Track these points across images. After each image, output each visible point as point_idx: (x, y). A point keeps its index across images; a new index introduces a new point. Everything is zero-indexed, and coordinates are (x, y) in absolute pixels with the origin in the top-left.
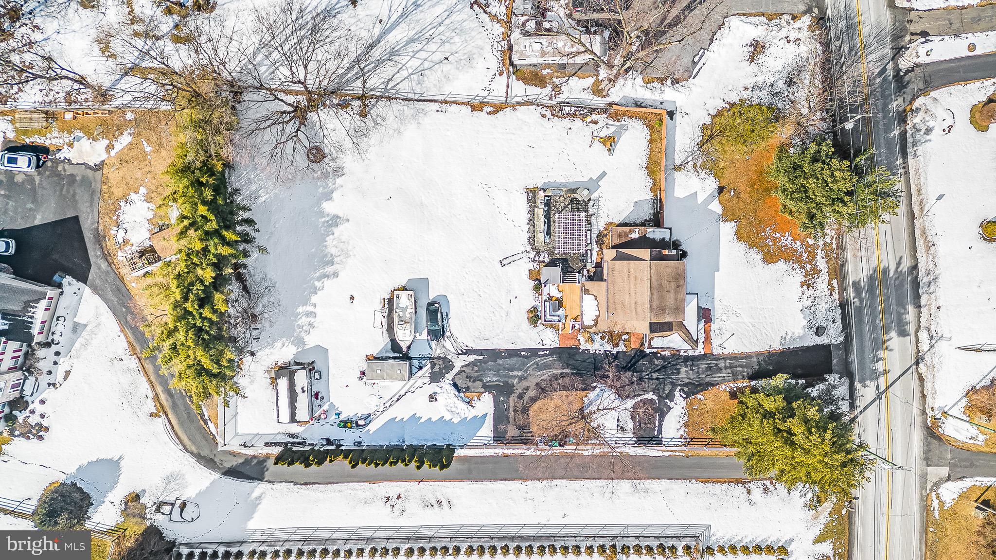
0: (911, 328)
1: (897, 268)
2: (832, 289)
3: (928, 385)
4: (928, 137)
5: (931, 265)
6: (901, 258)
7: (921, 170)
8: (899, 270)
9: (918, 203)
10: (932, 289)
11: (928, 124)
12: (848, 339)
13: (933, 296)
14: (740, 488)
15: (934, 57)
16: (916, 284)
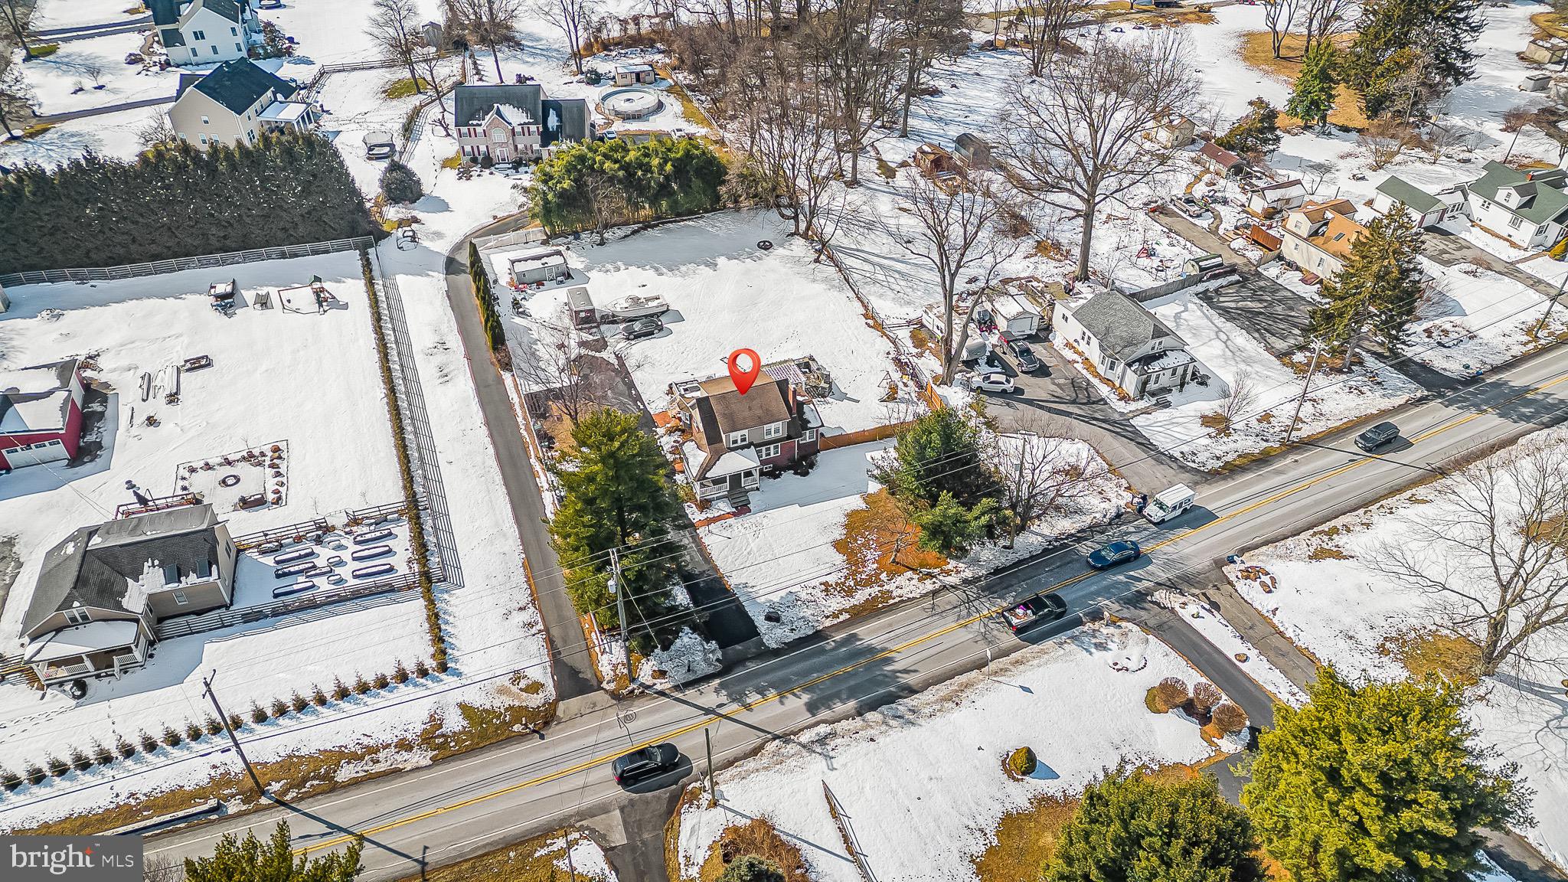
0: (824, 714)
1: (900, 672)
2: (835, 616)
3: (751, 764)
4: (1093, 650)
5: (927, 711)
6: (915, 671)
7: (1046, 656)
8: (898, 674)
9: (1001, 666)
10: (892, 722)
11: (1109, 643)
12: (776, 653)
13: (884, 728)
14: (524, 597)
15: (1196, 624)
16: (890, 699)
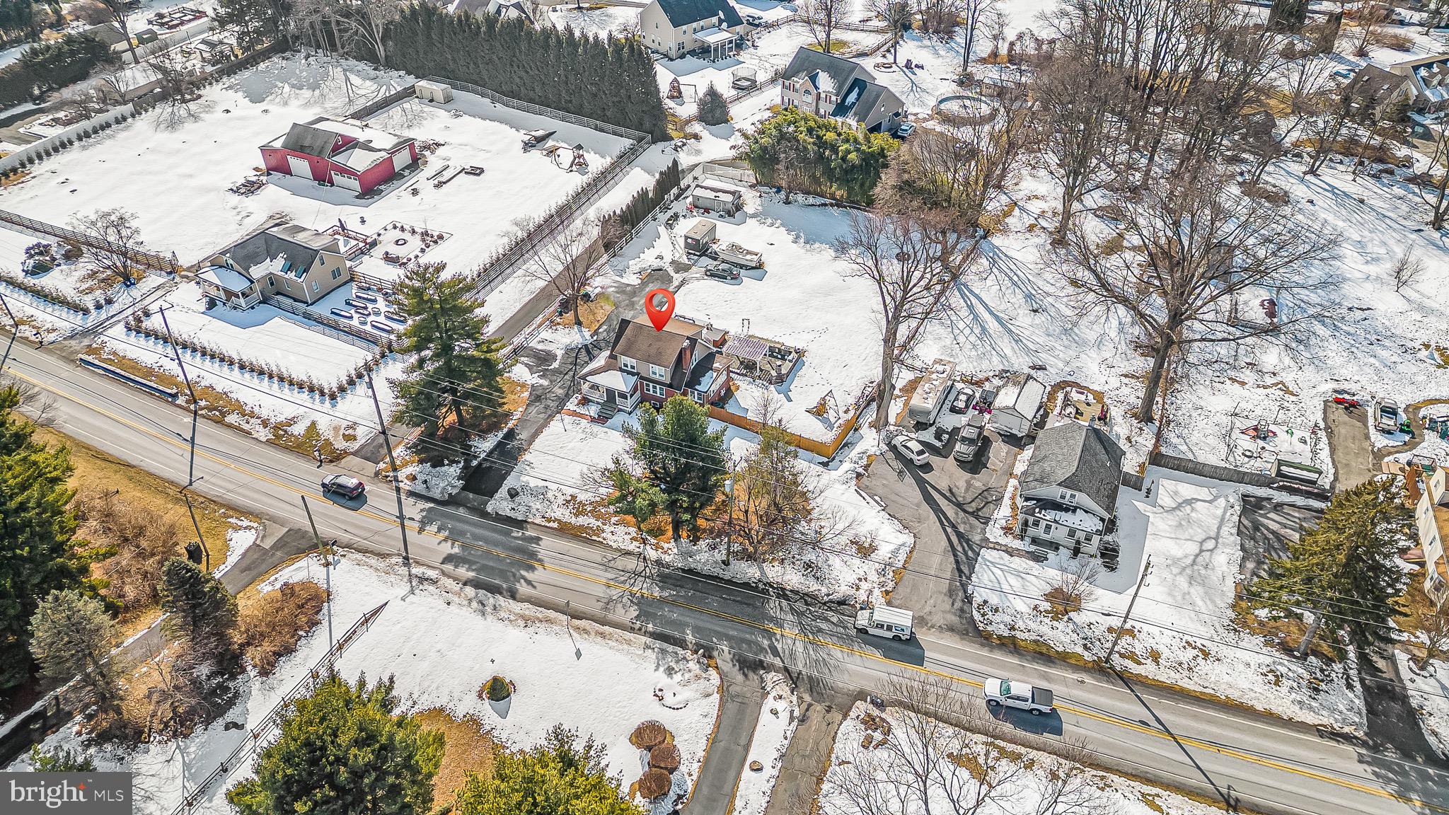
0: (449, 567)
1: (526, 580)
2: (549, 520)
3: (373, 561)
4: (662, 669)
5: (503, 614)
6: (534, 587)
7: (626, 646)
8: (522, 581)
9: (588, 628)
10: (474, 604)
11: (679, 674)
12: (484, 514)
13: (466, 603)
15: (765, 716)
16: (494, 590)
